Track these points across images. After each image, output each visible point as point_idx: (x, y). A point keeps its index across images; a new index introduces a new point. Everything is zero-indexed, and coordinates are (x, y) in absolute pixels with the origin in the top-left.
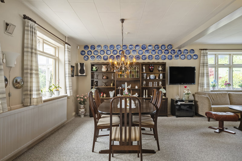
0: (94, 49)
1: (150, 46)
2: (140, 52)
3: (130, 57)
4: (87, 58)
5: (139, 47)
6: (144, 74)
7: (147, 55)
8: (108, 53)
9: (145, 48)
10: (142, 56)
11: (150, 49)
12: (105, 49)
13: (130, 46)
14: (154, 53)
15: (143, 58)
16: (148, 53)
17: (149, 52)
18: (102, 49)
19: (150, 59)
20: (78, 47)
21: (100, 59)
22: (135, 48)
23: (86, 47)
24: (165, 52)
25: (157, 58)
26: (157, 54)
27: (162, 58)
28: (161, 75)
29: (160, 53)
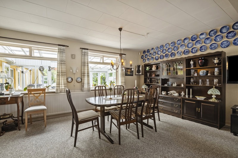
0: (149, 52)
1: (202, 34)
2: (190, 45)
3: (178, 53)
4: (145, 60)
5: (188, 40)
6: (192, 70)
7: (198, 46)
8: (159, 54)
9: (196, 39)
10: (192, 49)
11: (203, 38)
12: (157, 50)
13: (179, 42)
14: (208, 41)
15: (194, 51)
16: (200, 44)
17: (201, 42)
18: (155, 51)
19: (203, 50)
20: (140, 53)
21: (153, 60)
22: (184, 42)
23: (144, 52)
24: (227, 37)
25: (214, 47)
26: (214, 42)
27: (222, 46)
28: (216, 70)
29: (218, 39)
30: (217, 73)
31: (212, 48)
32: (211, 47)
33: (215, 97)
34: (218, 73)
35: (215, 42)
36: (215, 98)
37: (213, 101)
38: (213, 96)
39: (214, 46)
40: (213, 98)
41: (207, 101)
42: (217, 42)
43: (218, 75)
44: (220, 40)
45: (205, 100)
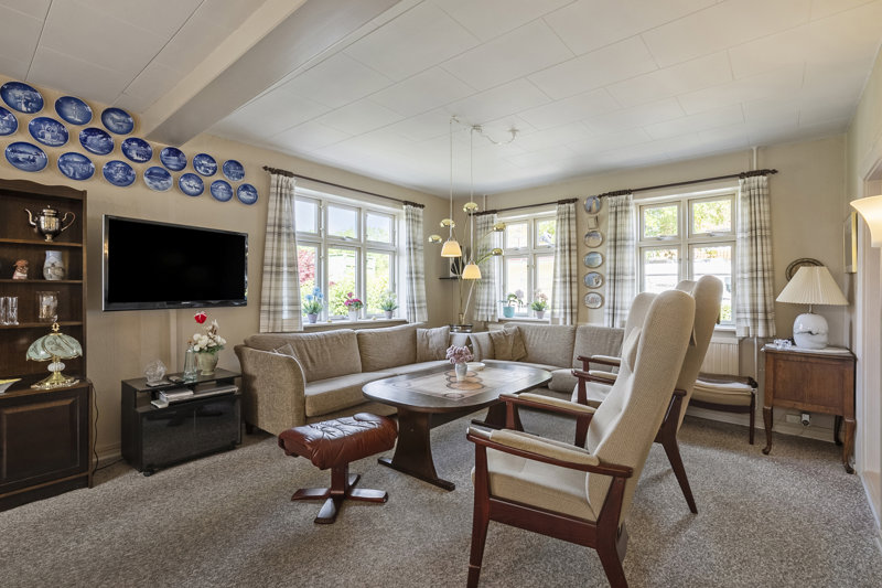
24: (84, 141)
25: (28, 160)
26: (26, 138)
27: (63, 167)
28: (52, 257)
29: (48, 135)
30: (59, 272)
31: (17, 160)
32: (13, 156)
33: (62, 366)
34: (64, 270)
35: (33, 141)
36: (63, 372)
37: (56, 386)
38: (51, 368)
39: (27, 156)
40: (51, 373)
41: (23, 393)
42: (44, 143)
43: (63, 278)
44: (55, 142)
45: (14, 394)
